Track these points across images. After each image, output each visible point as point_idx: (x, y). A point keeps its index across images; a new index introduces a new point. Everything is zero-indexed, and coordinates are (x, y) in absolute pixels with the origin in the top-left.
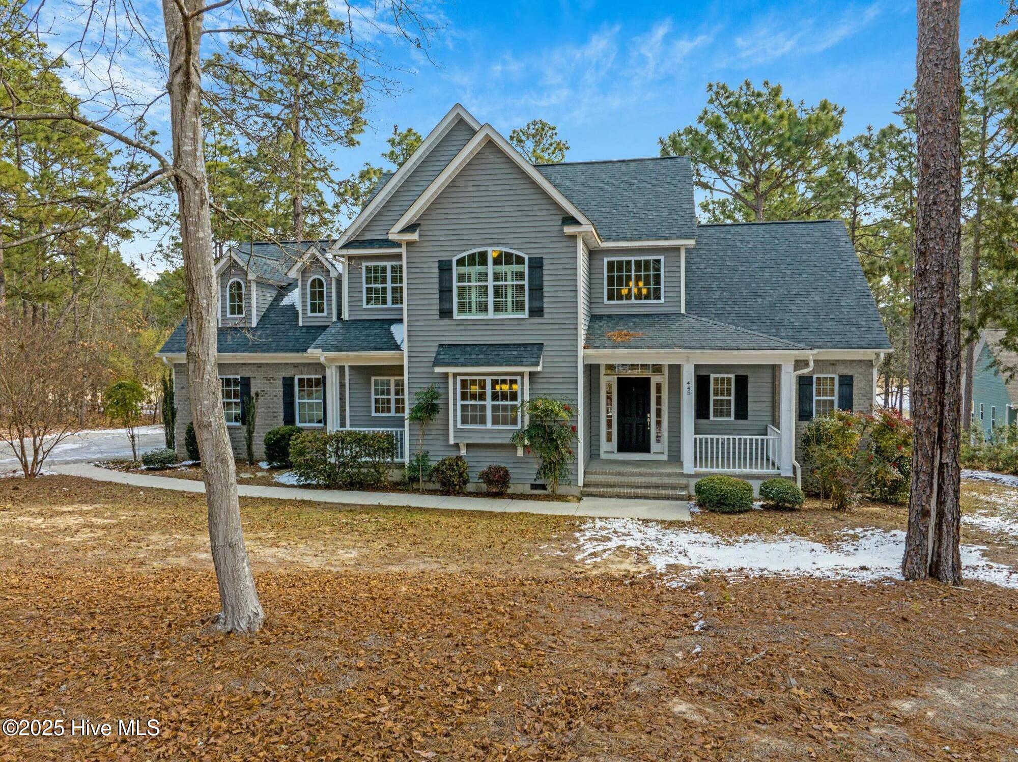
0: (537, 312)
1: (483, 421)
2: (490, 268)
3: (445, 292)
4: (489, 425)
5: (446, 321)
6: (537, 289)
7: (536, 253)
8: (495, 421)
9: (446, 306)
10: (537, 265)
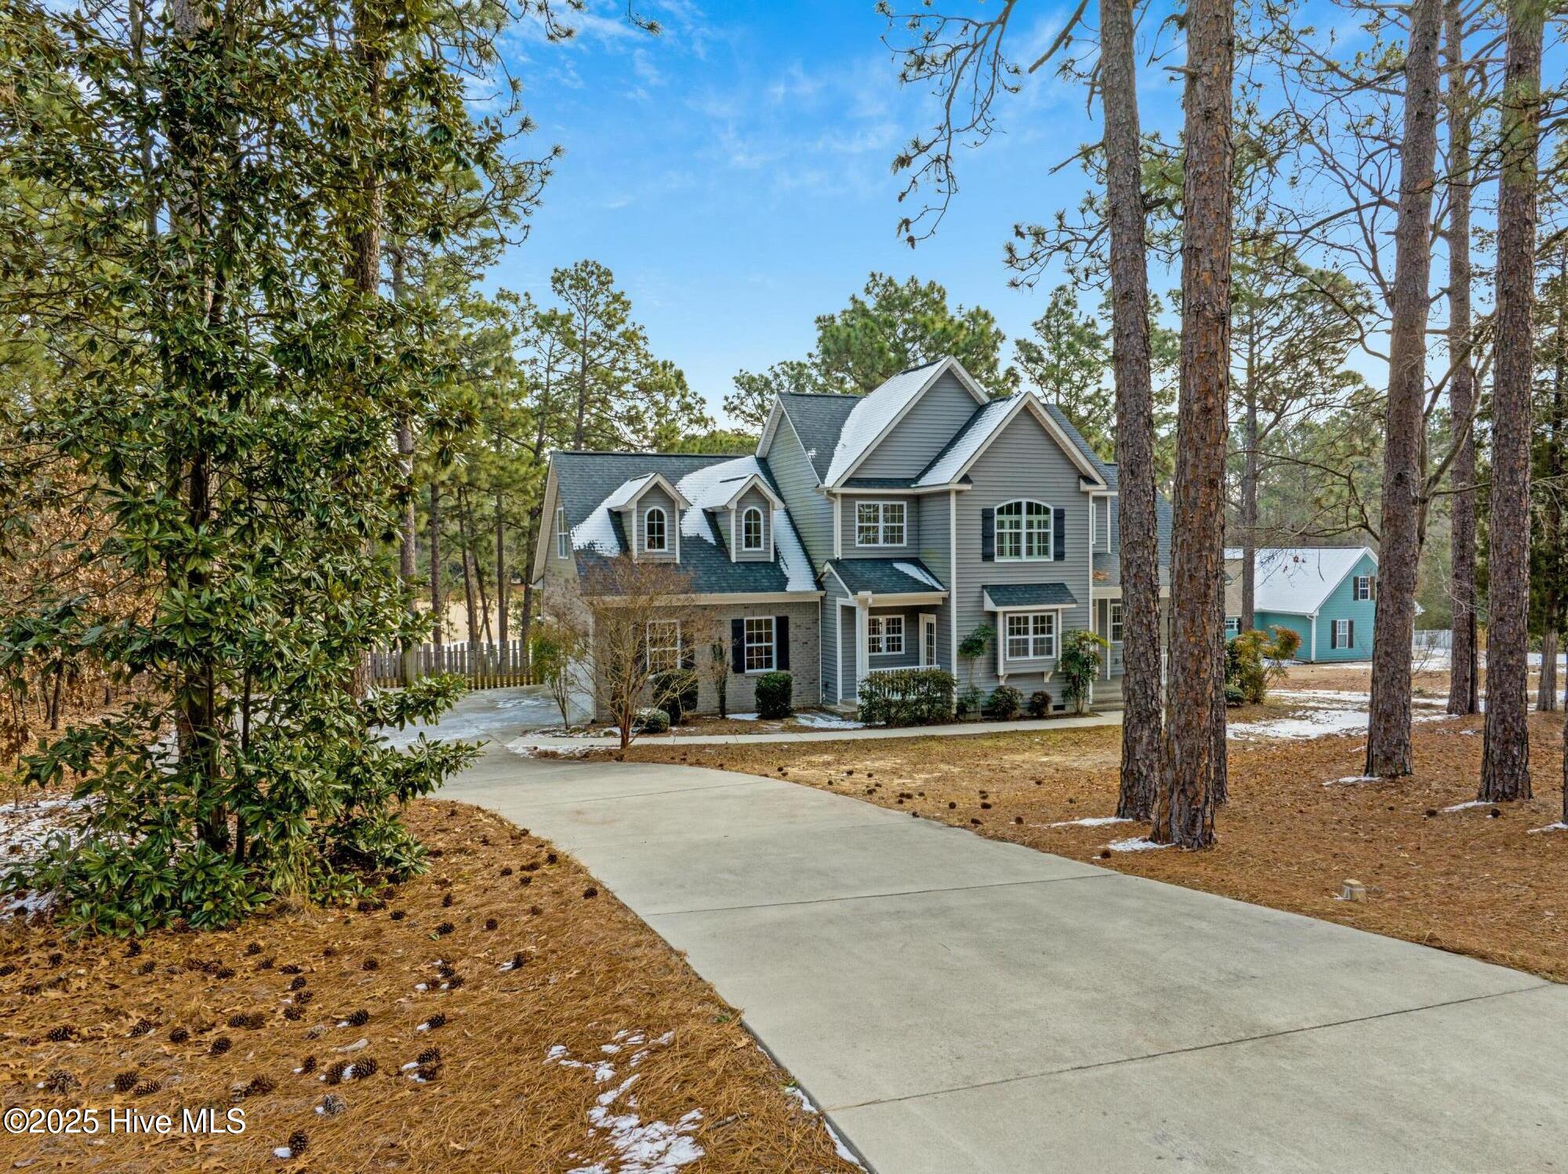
0: (1059, 556)
1: (1026, 653)
2: (1024, 517)
3: (987, 537)
4: (1031, 657)
5: (988, 564)
6: (1060, 537)
7: (1060, 505)
8: (1035, 654)
9: (988, 550)
10: (1060, 516)
